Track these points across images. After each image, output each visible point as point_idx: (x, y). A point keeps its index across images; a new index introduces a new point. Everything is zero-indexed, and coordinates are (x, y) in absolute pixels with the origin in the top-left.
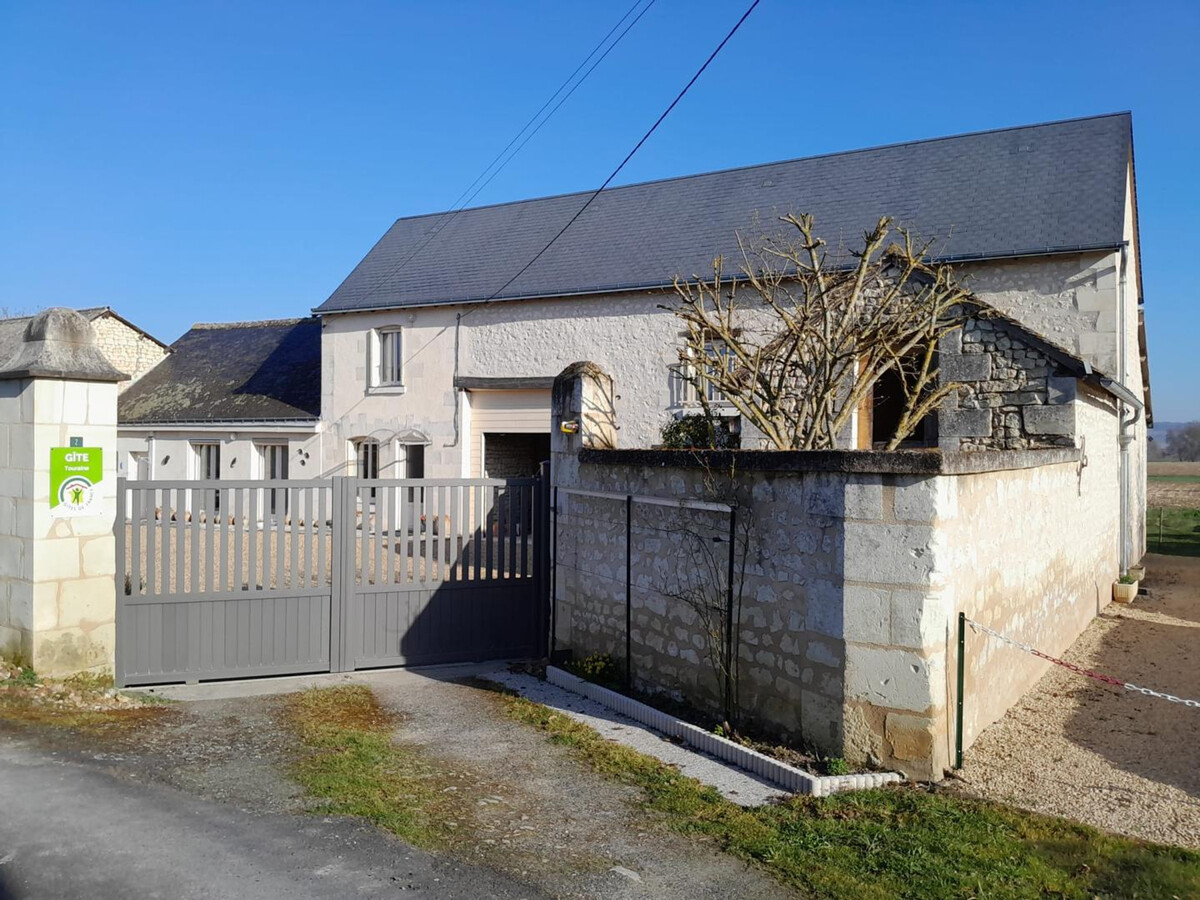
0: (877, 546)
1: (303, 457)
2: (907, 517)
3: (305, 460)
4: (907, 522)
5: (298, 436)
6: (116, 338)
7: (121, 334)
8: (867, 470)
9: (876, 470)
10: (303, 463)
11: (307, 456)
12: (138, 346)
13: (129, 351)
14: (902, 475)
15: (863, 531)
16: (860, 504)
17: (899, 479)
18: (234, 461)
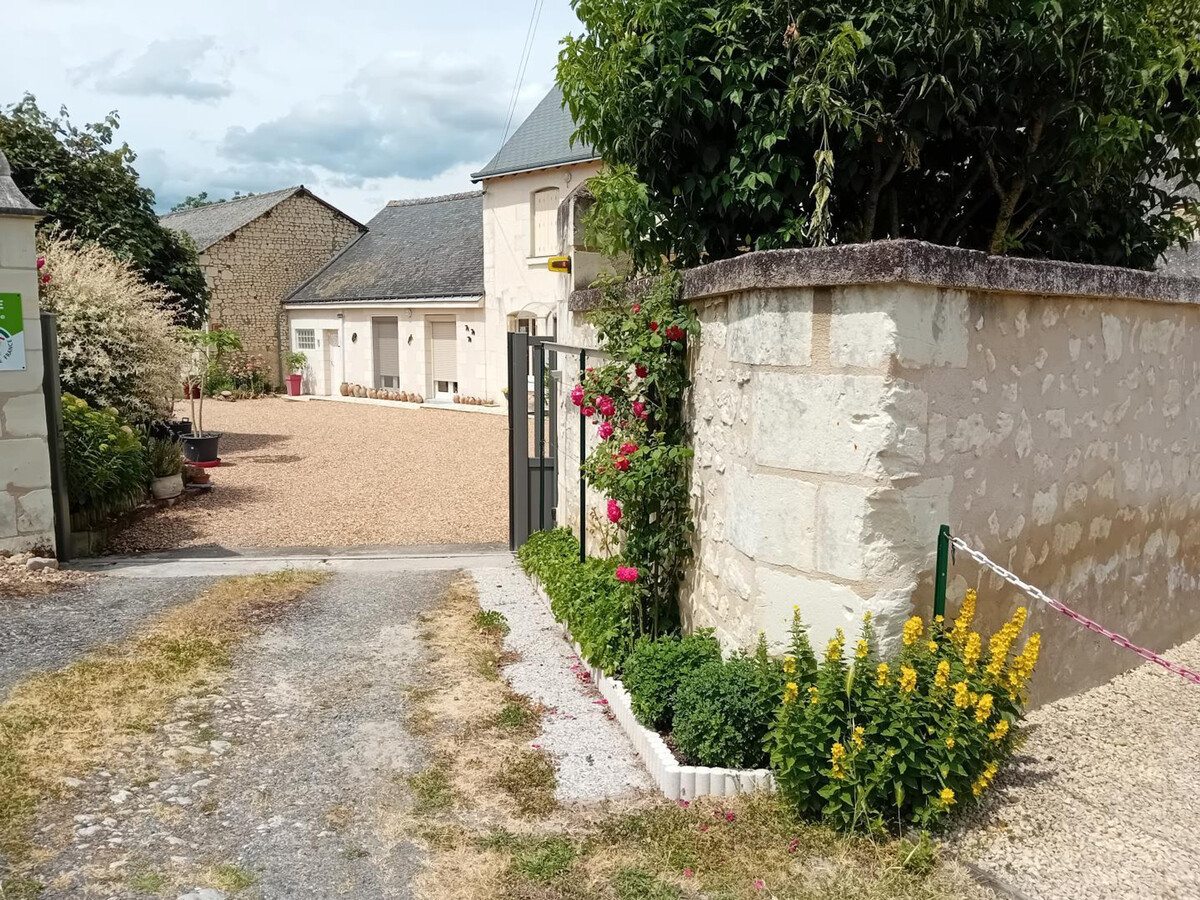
0: (803, 412)
1: (470, 334)
2: (844, 360)
3: (472, 336)
4: (847, 369)
5: (464, 312)
6: (312, 217)
7: (316, 213)
8: (789, 282)
9: (800, 282)
10: (470, 340)
11: (473, 333)
12: (333, 225)
13: (325, 230)
14: (843, 287)
15: (786, 386)
16: (782, 341)
17: (837, 296)
18: (410, 338)
